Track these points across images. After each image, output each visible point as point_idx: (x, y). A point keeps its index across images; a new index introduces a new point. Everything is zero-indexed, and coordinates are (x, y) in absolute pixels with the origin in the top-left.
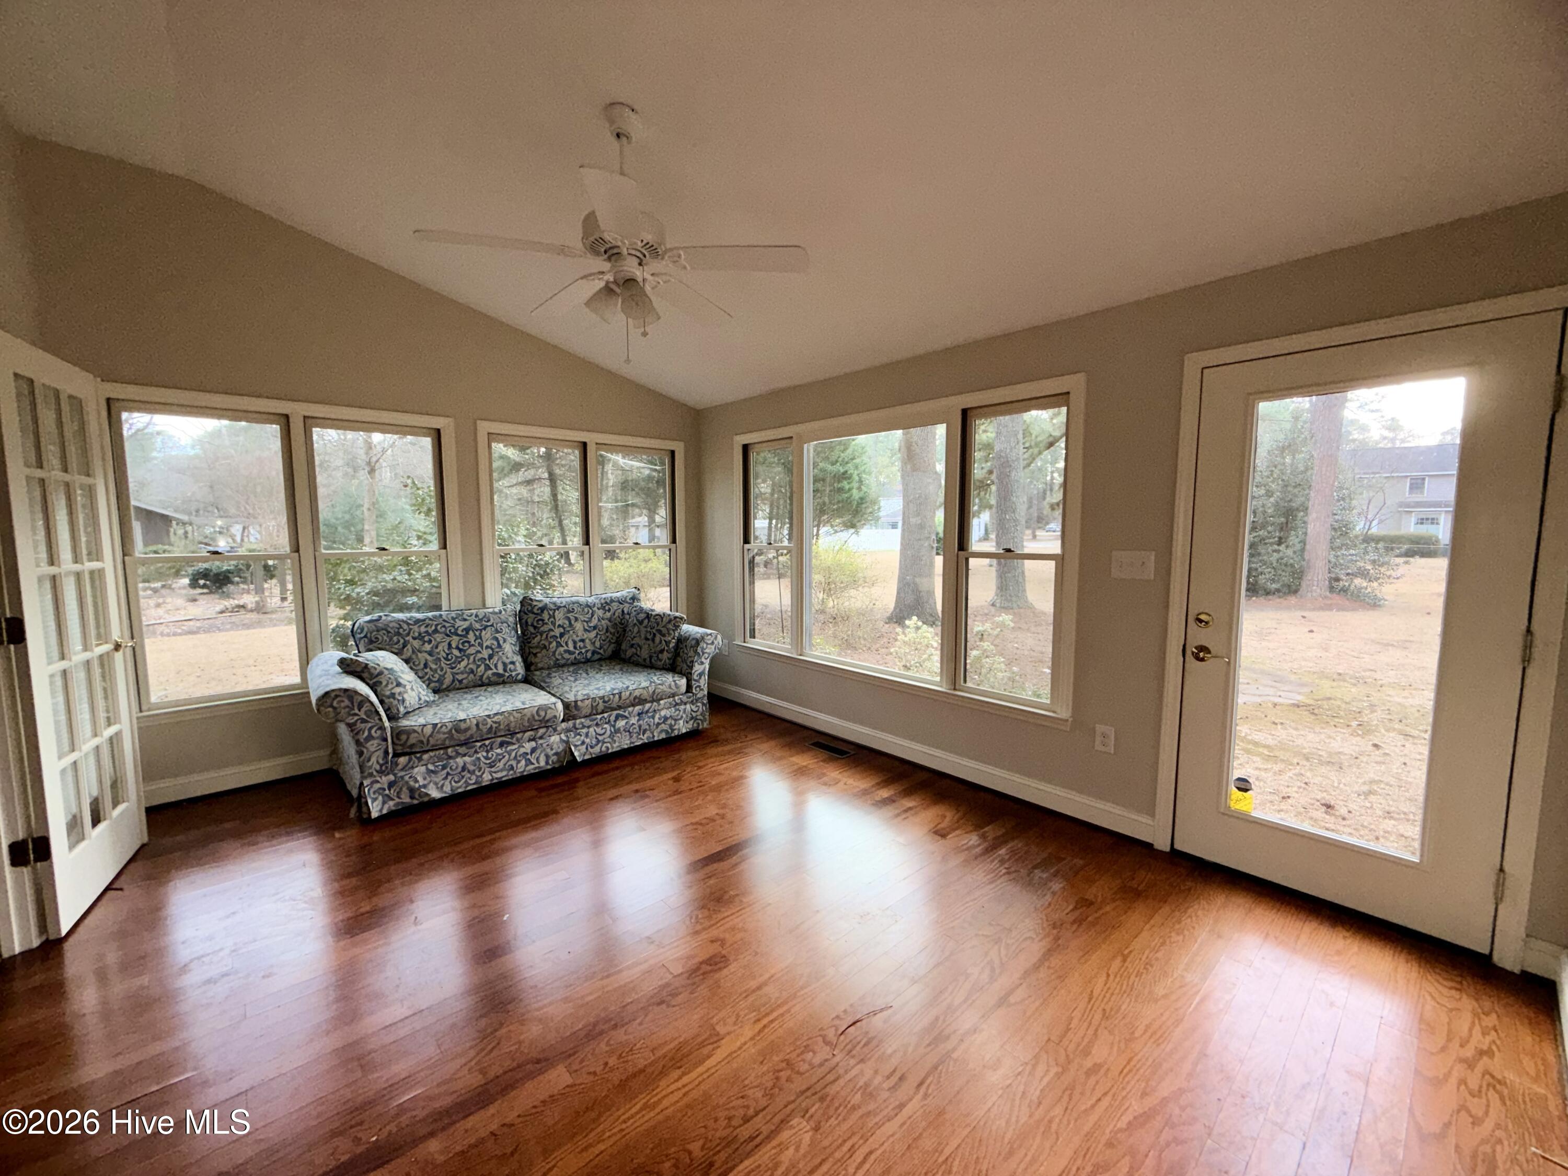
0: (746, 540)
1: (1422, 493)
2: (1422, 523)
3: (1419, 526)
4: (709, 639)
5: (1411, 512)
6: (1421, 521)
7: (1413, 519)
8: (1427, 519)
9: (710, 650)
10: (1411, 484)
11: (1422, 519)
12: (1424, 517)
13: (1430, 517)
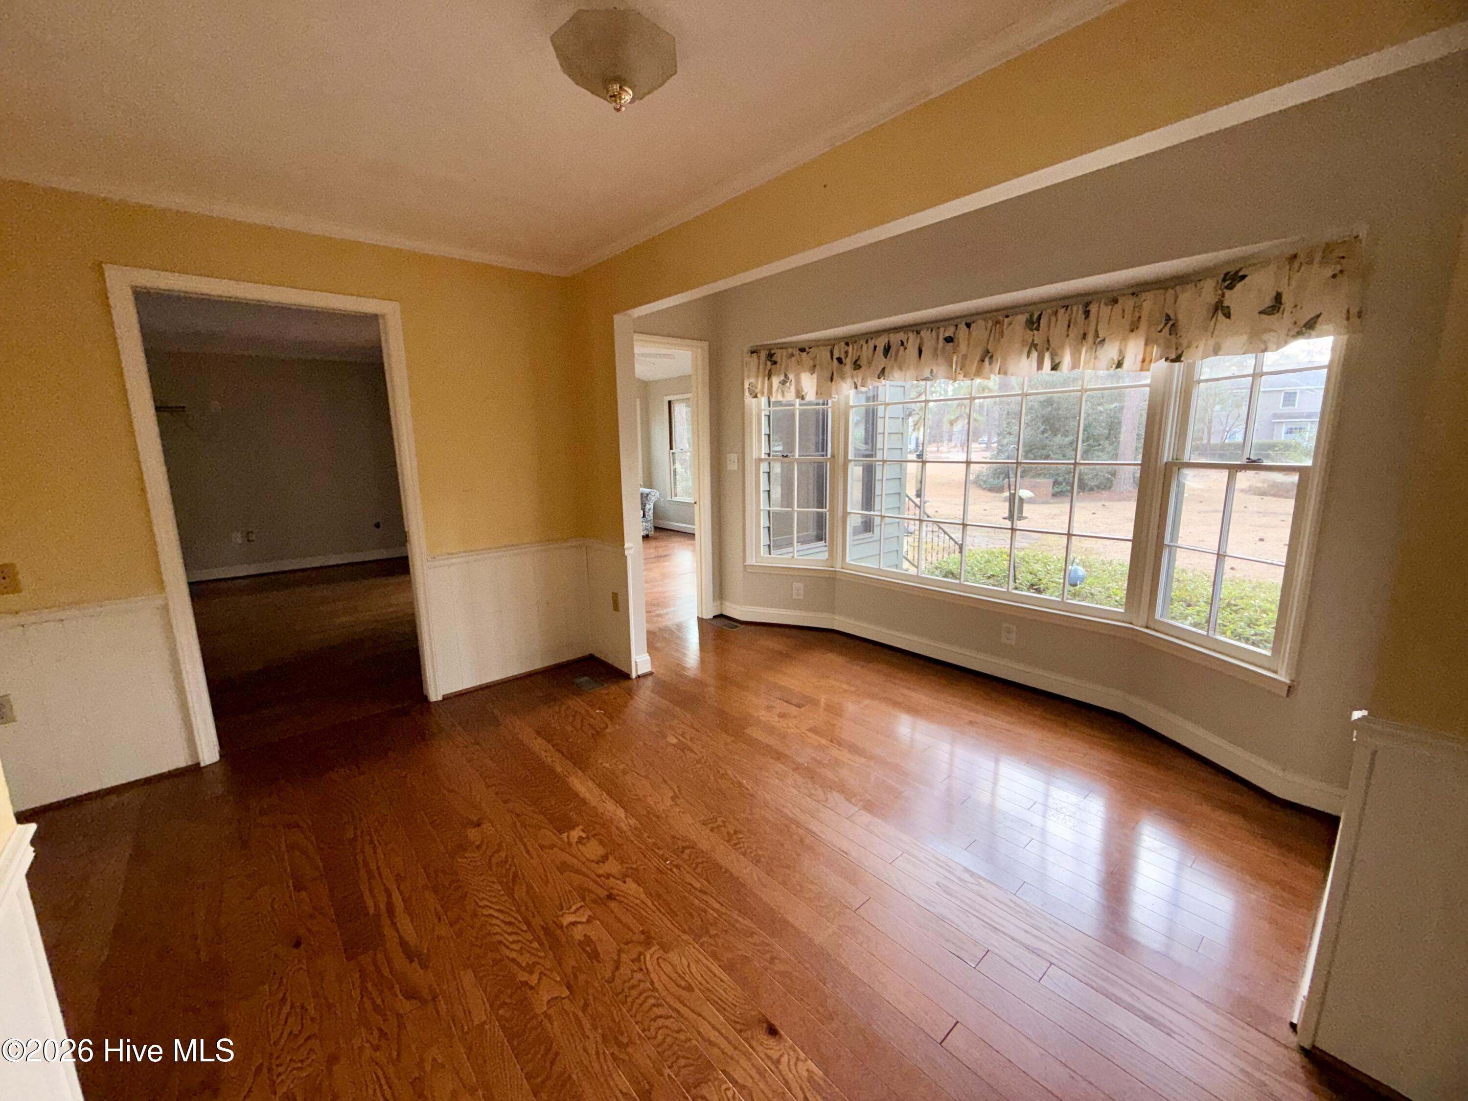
0: (671, 448)
1: (1294, 405)
2: (1291, 432)
3: (1289, 435)
4: (653, 494)
5: (1282, 423)
6: (1290, 431)
7: (1284, 428)
8: (1296, 429)
9: (653, 499)
10: (1285, 398)
11: (1291, 429)
12: (1294, 427)
13: (1299, 426)
